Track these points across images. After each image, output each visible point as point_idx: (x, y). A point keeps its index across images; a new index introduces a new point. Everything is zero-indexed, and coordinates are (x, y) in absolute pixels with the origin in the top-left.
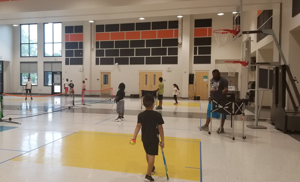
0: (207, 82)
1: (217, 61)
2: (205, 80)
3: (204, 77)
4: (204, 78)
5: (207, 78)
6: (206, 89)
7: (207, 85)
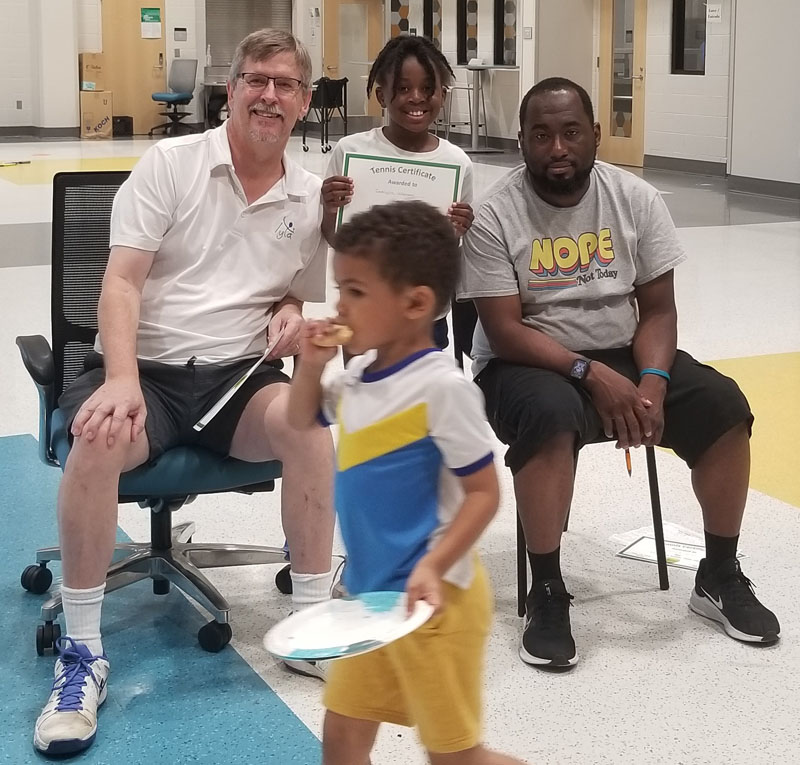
0: (161, 41)
2: (150, 29)
3: (145, 11)
4: (143, 20)
5: (157, 19)
6: (158, 77)
7: (161, 55)
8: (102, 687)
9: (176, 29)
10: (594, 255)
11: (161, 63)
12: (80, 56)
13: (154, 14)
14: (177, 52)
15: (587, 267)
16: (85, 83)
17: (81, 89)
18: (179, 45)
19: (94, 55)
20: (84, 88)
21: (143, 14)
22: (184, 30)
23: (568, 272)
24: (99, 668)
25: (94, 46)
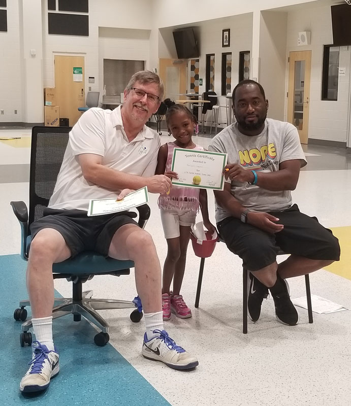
0: (82, 83)
1: (103, 31)
2: (77, 77)
3: (75, 69)
4: (74, 73)
5: (81, 72)
6: (81, 100)
7: (82, 90)
9: (90, 78)
11: (82, 93)
12: (44, 89)
13: (79, 70)
14: (90, 88)
16: (46, 102)
18: (91, 85)
19: (51, 89)
20: (46, 104)
22: (94, 78)
23: (256, 164)
25: (51, 85)
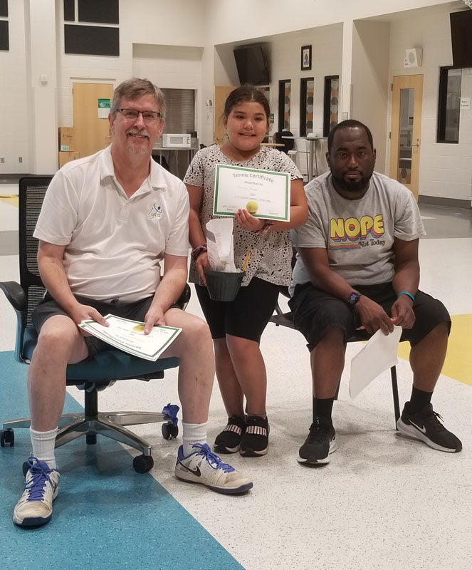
5: (108, 106)
8: (55, 488)
10: (370, 230)
12: (59, 129)
13: (106, 103)
15: (365, 237)
16: (62, 147)
17: (59, 150)
19: (68, 128)
20: (62, 149)
21: (99, 103)
23: (352, 239)
24: (53, 476)
25: (68, 123)
